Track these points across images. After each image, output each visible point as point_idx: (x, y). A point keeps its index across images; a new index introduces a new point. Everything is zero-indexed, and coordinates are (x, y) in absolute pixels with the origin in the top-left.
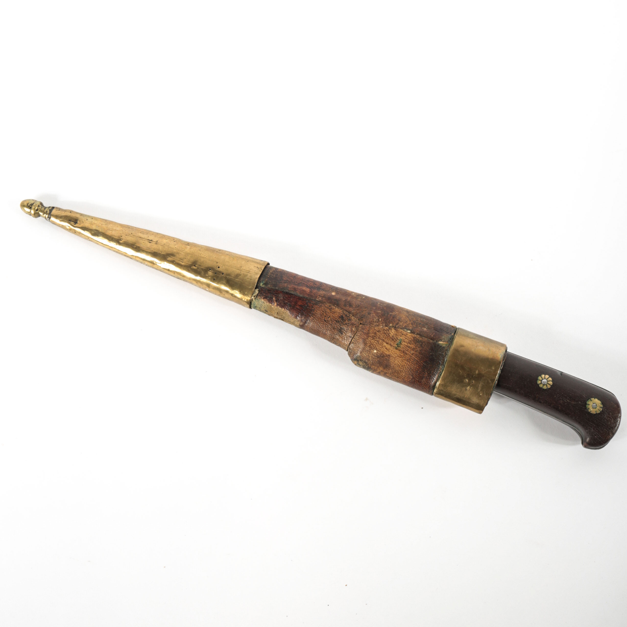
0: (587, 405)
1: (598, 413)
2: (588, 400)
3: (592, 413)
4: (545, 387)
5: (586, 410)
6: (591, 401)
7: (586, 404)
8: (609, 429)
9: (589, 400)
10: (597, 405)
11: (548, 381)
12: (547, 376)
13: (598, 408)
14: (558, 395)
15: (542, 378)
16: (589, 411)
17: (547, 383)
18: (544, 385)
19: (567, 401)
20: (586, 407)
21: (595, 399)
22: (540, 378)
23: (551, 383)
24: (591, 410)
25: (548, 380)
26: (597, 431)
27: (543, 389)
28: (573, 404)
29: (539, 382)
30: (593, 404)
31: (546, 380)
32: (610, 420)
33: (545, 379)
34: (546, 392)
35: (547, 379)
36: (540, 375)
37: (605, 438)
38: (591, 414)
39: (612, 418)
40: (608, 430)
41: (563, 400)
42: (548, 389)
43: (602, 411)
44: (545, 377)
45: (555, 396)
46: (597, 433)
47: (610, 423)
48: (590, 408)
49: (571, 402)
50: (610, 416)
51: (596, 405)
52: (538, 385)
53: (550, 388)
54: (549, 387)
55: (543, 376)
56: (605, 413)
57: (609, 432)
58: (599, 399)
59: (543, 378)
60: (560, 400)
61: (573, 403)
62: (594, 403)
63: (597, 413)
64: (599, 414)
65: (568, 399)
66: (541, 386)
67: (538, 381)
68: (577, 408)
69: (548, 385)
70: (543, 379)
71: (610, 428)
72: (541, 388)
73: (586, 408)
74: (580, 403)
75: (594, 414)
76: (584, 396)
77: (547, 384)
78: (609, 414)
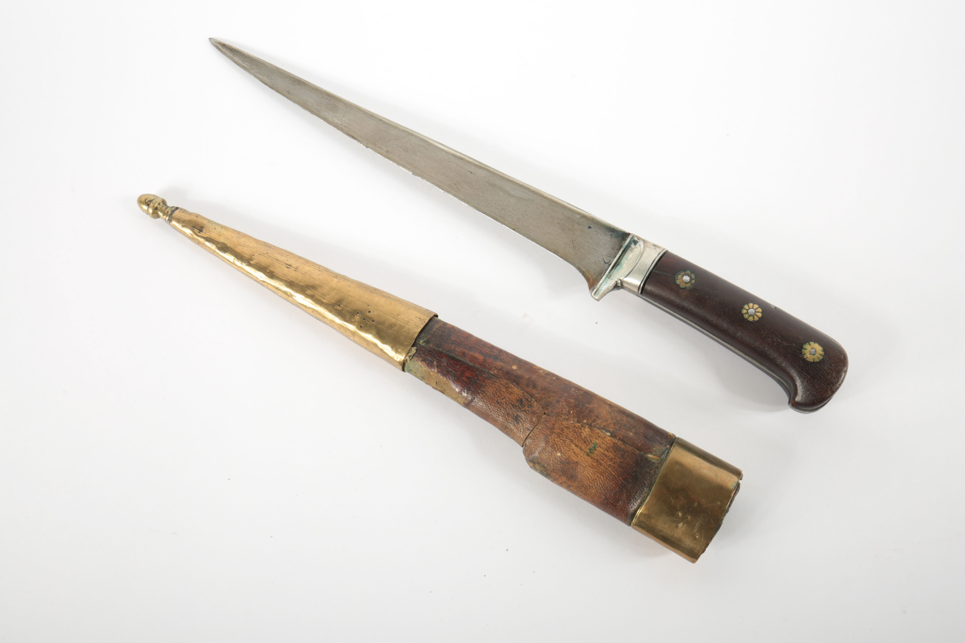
0: (803, 350)
1: (816, 361)
2: (805, 343)
3: (809, 360)
4: (751, 319)
5: (801, 356)
6: (810, 345)
7: (802, 348)
8: (828, 384)
9: (807, 343)
10: (817, 352)
11: (756, 312)
12: (756, 306)
13: (817, 355)
14: (767, 331)
15: (749, 306)
16: (805, 357)
17: (755, 314)
18: (750, 316)
19: (777, 340)
20: (802, 352)
21: (815, 343)
22: (746, 307)
23: (760, 315)
24: (808, 356)
25: (757, 310)
26: (811, 386)
27: (748, 321)
28: (785, 345)
29: (744, 311)
30: (812, 349)
31: (754, 310)
32: (831, 373)
33: (753, 308)
34: (752, 325)
35: (755, 310)
36: (748, 304)
37: (821, 396)
38: (807, 361)
39: (834, 371)
40: (826, 386)
41: (772, 338)
42: (754, 322)
43: (822, 359)
44: (753, 306)
45: (763, 332)
46: (811, 389)
47: (830, 377)
48: (806, 354)
49: (783, 343)
50: (831, 368)
51: (816, 351)
52: (742, 315)
53: (757, 321)
54: (756, 319)
55: (751, 305)
56: (826, 362)
57: (827, 388)
58: (820, 345)
59: (751, 307)
60: (768, 337)
61: (785, 344)
62: (813, 349)
63: (815, 361)
64: (817, 363)
65: (779, 338)
66: (746, 316)
67: (743, 310)
68: (789, 351)
69: (756, 317)
70: (750, 309)
71: (829, 383)
72: (746, 319)
73: (802, 353)
74: (794, 345)
75: (811, 362)
76: (801, 338)
77: (755, 316)
78: (831, 365)
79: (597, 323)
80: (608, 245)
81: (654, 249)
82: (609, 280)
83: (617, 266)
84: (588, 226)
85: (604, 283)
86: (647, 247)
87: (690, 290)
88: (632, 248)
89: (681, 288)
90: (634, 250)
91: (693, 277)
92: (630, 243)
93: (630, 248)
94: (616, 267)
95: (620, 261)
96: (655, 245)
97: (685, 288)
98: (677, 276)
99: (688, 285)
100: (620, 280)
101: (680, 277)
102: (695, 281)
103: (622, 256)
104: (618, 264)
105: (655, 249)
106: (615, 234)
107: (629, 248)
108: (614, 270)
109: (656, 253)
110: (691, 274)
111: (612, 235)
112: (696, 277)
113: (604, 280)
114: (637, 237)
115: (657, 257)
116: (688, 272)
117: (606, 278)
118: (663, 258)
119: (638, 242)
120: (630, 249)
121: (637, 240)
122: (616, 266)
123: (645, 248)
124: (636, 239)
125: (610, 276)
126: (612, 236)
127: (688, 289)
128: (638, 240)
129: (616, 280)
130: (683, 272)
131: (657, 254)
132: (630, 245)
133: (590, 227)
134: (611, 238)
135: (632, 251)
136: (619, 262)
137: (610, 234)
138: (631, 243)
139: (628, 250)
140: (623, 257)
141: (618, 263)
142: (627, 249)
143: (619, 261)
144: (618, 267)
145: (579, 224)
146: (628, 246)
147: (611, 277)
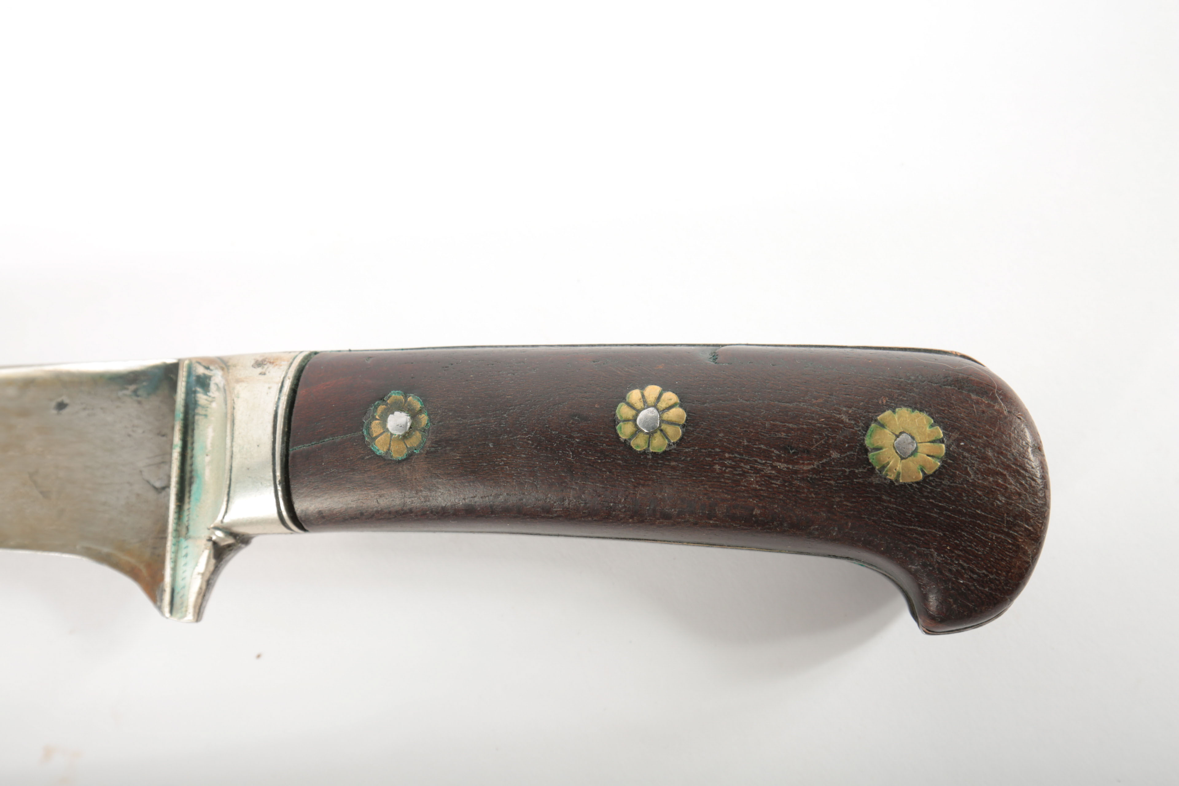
0: (870, 455)
1: (931, 472)
2: (867, 427)
3: (909, 480)
4: (658, 444)
5: (876, 481)
6: (883, 426)
7: (865, 450)
8: (1011, 525)
9: (873, 425)
10: (918, 438)
11: (662, 412)
12: (652, 391)
13: (925, 448)
14: (727, 455)
15: (631, 406)
16: (892, 477)
17: (662, 421)
18: (651, 434)
19: (774, 468)
20: (870, 464)
21: (894, 412)
22: (623, 411)
23: (678, 414)
24: (899, 467)
25: (662, 405)
26: (959, 556)
27: (654, 454)
28: (809, 471)
29: (625, 431)
30: (897, 436)
31: (651, 409)
32: (998, 484)
33: (646, 405)
34: (673, 463)
35: (655, 406)
37: (1008, 572)
38: (904, 486)
39: (1005, 472)
40: (1008, 534)
41: (757, 471)
42: (674, 447)
43: (948, 454)
44: (643, 396)
45: (717, 467)
46: (965, 565)
47: (1003, 499)
48: (888, 463)
49: (796, 467)
50: (991, 466)
51: (913, 438)
52: (626, 444)
53: (681, 439)
54: (675, 433)
55: (635, 395)
56: (964, 457)
57: (1014, 538)
58: (916, 406)
59: (639, 405)
60: (744, 474)
61: (805, 468)
62: (901, 433)
63: (929, 472)
64: (939, 473)
65: (779, 459)
66: (639, 444)
67: (617, 427)
68: (832, 482)
69: (670, 430)
70: (638, 411)
71: (1011, 519)
72: (644, 453)
73: (873, 468)
74: (835, 455)
75: (918, 483)
76: (844, 417)
77: (664, 427)
78: (985, 459)
79: (259, 656)
80: (140, 431)
81: (262, 377)
82: (190, 543)
83: (191, 484)
84: (53, 404)
85: (182, 562)
86: (238, 381)
87: (428, 453)
88: (203, 407)
89: (399, 462)
90: (209, 409)
91: (417, 404)
92: (190, 393)
93: (199, 410)
94: (190, 492)
95: (191, 465)
96: (259, 364)
97: (410, 456)
98: (368, 428)
99: (416, 439)
100: (217, 528)
101: (375, 427)
102: (429, 415)
103: (189, 446)
104: (191, 478)
105: (264, 374)
106: (145, 384)
107: (194, 409)
108: (189, 503)
109: (269, 388)
110: (406, 397)
111: (135, 392)
112: (424, 402)
113: (176, 552)
114: (199, 363)
115: (279, 399)
116: (395, 396)
117: (177, 544)
118: (300, 392)
119: (209, 378)
120: (199, 414)
121: (204, 374)
122: (187, 489)
123: (234, 388)
124: (201, 371)
125: (187, 528)
126: (138, 396)
127: (420, 454)
128: (207, 372)
129: (205, 534)
130: (379, 405)
131: (276, 387)
132: (195, 397)
133: (61, 406)
134: (139, 403)
135: (206, 416)
136: (191, 471)
137: (128, 392)
138: (195, 392)
139: (197, 417)
140: (192, 449)
141: (188, 475)
142: (194, 416)
143: (188, 468)
144: (194, 487)
145: (24, 413)
146: (191, 406)
147: (191, 533)
